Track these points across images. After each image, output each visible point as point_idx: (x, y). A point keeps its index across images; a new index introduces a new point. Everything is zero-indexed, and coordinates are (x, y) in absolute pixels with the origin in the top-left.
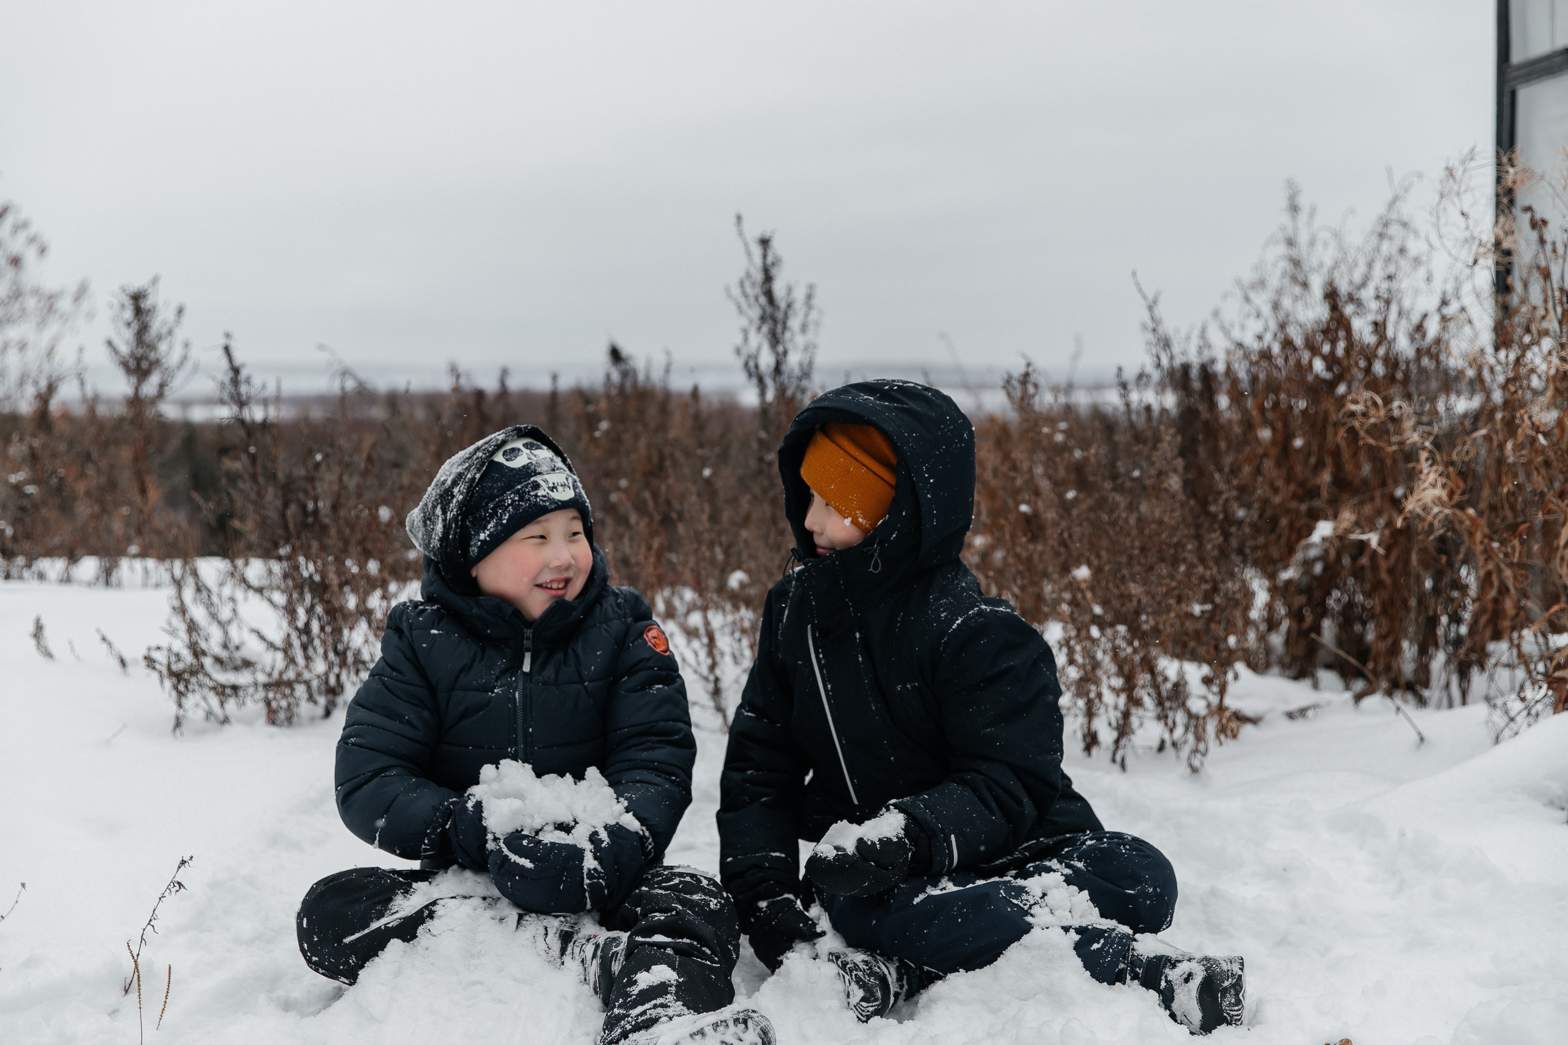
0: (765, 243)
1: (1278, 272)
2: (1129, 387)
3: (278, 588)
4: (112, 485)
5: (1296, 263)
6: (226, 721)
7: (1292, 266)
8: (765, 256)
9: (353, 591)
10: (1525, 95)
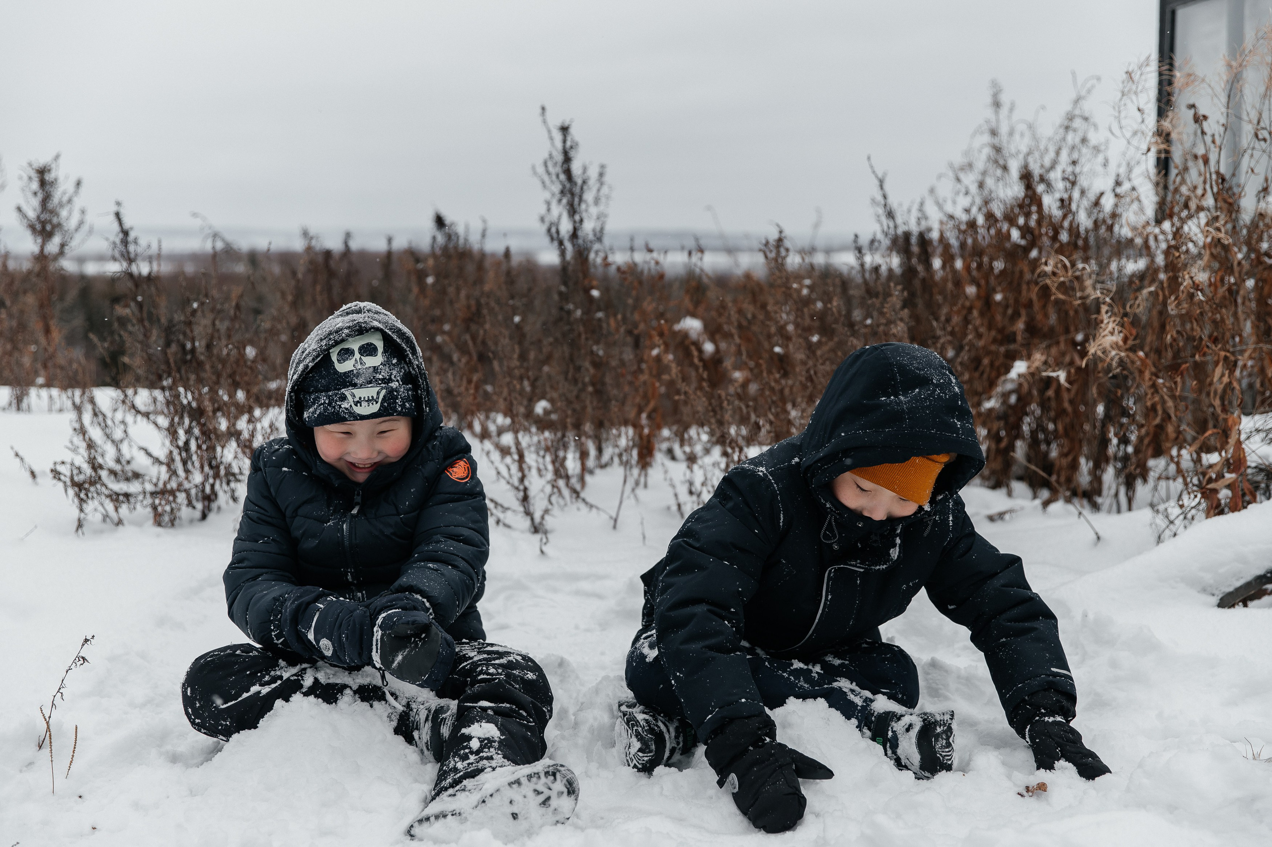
0: (564, 130)
1: (983, 157)
2: (864, 251)
3: (162, 413)
4: (22, 326)
5: (998, 150)
6: (120, 522)
7: (994, 152)
8: (564, 141)
9: (223, 415)
10: (1183, 14)
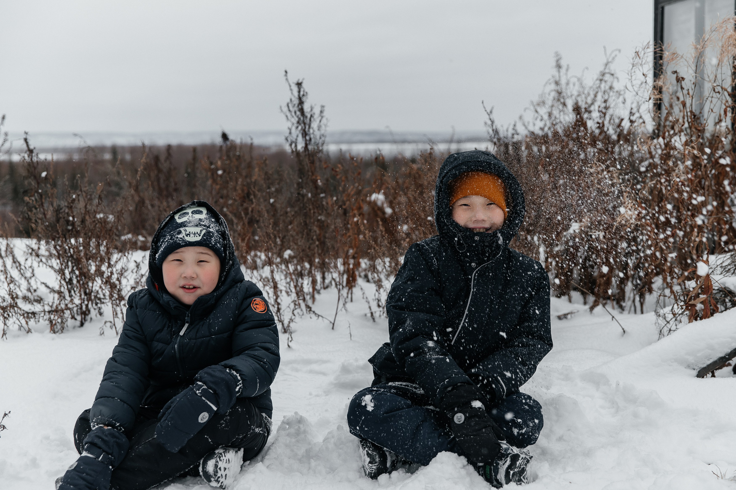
0: (299, 85)
1: (551, 98)
6: (29, 331)
7: (558, 94)
8: (299, 92)
9: (93, 262)
10: (668, 9)
